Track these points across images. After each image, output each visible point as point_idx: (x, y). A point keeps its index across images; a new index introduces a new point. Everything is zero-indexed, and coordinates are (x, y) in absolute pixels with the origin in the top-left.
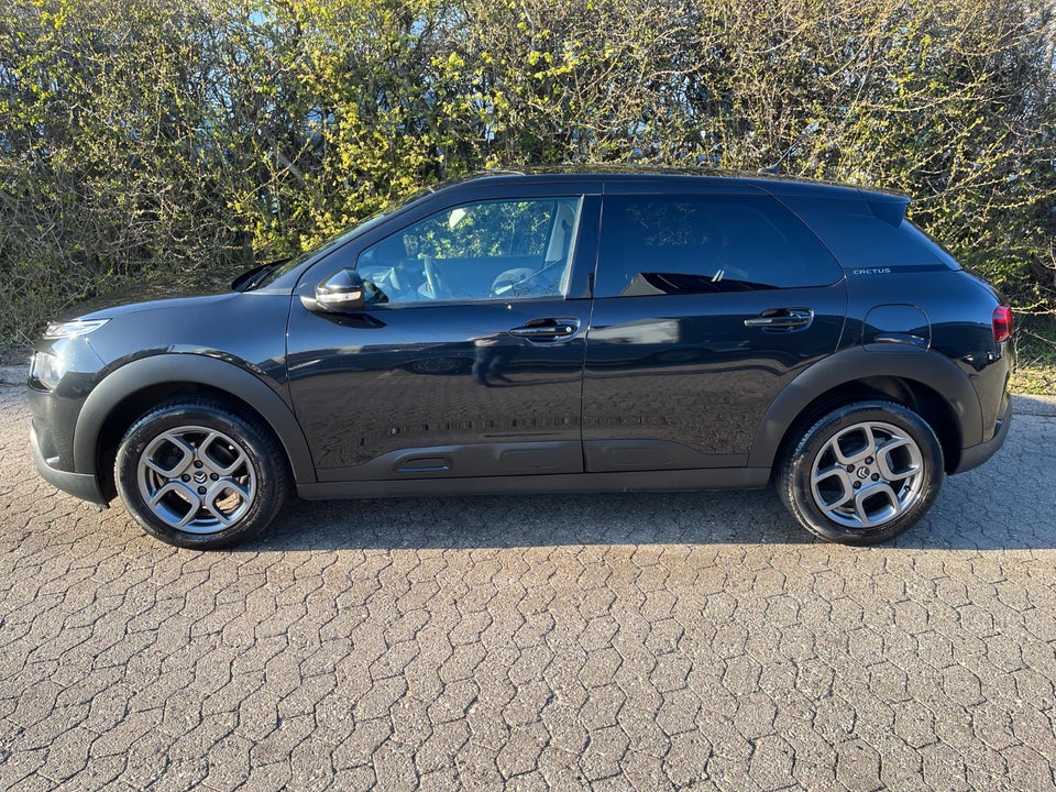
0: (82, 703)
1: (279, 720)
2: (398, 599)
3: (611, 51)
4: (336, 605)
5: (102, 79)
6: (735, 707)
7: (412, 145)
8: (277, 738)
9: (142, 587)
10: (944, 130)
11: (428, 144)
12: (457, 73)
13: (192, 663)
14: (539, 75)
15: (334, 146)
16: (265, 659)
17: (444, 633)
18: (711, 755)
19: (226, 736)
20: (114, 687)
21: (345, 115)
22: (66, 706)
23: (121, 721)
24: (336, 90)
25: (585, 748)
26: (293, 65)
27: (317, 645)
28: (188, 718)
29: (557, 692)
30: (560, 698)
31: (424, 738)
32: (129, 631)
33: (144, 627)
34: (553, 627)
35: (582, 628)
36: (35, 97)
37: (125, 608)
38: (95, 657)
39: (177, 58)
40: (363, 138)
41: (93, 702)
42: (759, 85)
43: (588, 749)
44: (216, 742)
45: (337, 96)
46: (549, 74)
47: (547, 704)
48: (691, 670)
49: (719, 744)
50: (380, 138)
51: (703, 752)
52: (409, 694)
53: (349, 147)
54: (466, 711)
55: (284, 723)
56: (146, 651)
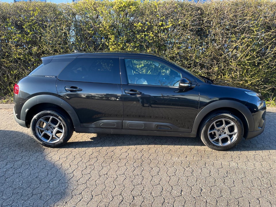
0: (79, 194)
1: (134, 197)
2: (149, 164)
3: (181, 22)
4: (134, 166)
5: (48, 29)
6: (250, 191)
7: (129, 46)
8: (135, 201)
9: (81, 162)
10: (264, 41)
11: (132, 46)
12: (140, 27)
13: (103, 182)
14: (162, 28)
15: (108, 46)
16: (122, 181)
17: (165, 173)
18: (250, 203)
19: (122, 202)
20: (86, 189)
21: (111, 38)
22: (75, 195)
23: (92, 198)
24: (109, 32)
25: (217, 203)
26: (99, 26)
27: (134, 177)
28: (109, 197)
29: (202, 188)
30: (204, 190)
31: (174, 201)
32: (83, 174)
33: (86, 173)
34: (193, 170)
35: (201, 171)
36: (28, 34)
37: (79, 168)
38: (77, 181)
39: (68, 24)
40: (115, 44)
41: (82, 194)
42: (218, 30)
43: (218, 203)
44: (120, 203)
45: (109, 33)
46: (164, 28)
47: (201, 191)
48: (234, 181)
49: (250, 200)
50: (120, 44)
51: (247, 203)
52: (164, 189)
53: (112, 46)
54: (181, 193)
55: (135, 198)
56: (90, 179)
